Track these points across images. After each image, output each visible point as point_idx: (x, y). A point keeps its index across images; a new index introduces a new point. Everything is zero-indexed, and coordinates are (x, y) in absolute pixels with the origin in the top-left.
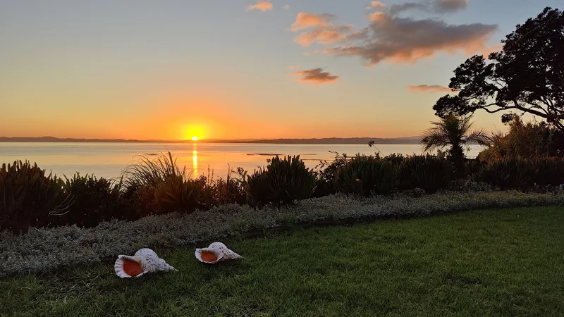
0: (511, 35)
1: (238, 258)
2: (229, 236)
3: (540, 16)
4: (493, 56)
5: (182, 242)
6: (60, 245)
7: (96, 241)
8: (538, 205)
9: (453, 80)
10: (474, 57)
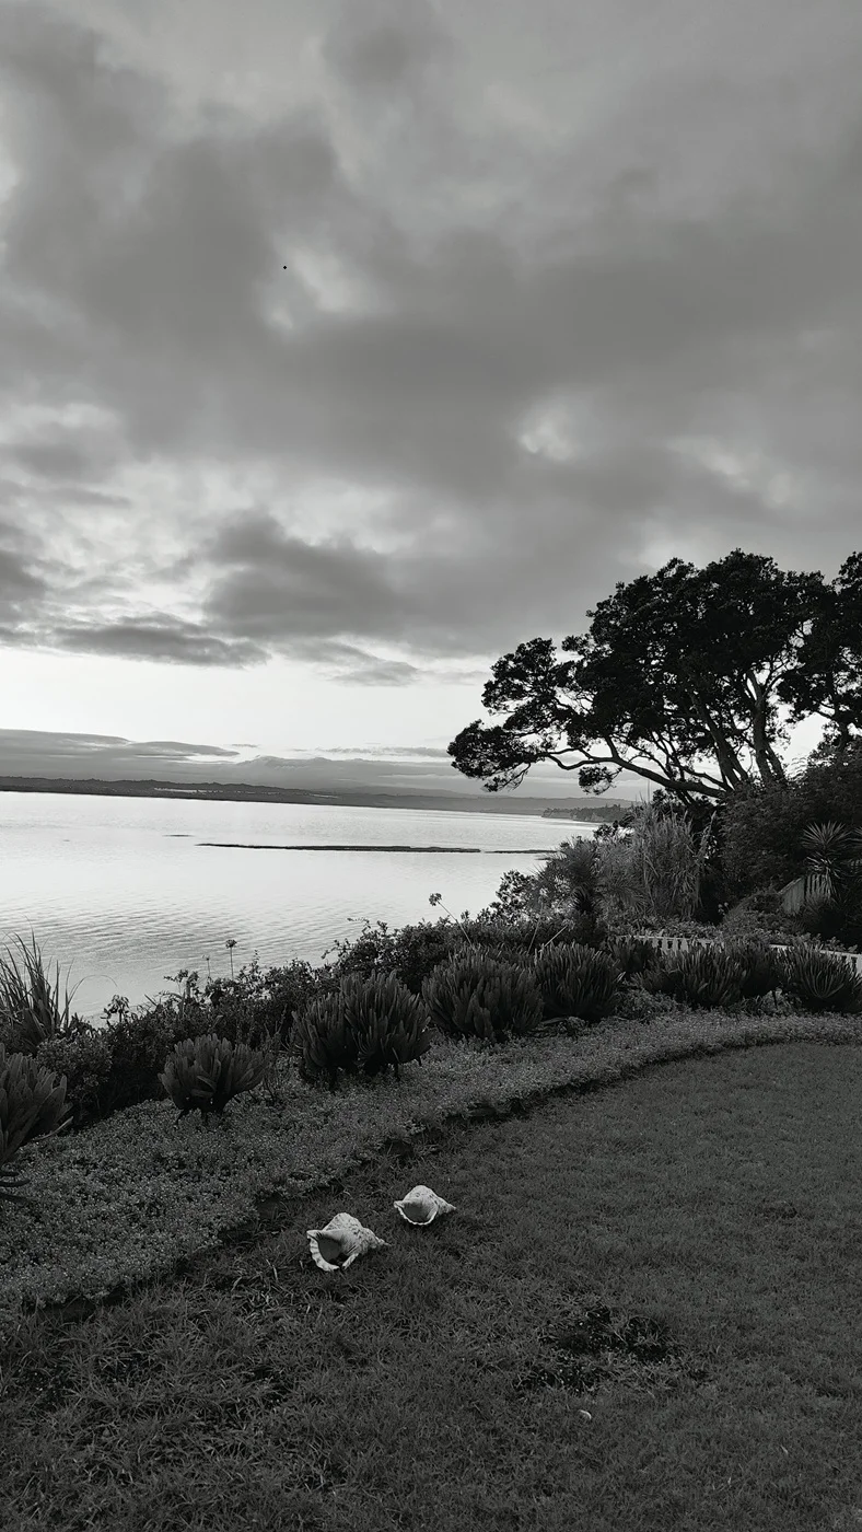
0: (607, 603)
3: (661, 573)
8: (759, 1044)
9: (489, 686)
10: (534, 642)
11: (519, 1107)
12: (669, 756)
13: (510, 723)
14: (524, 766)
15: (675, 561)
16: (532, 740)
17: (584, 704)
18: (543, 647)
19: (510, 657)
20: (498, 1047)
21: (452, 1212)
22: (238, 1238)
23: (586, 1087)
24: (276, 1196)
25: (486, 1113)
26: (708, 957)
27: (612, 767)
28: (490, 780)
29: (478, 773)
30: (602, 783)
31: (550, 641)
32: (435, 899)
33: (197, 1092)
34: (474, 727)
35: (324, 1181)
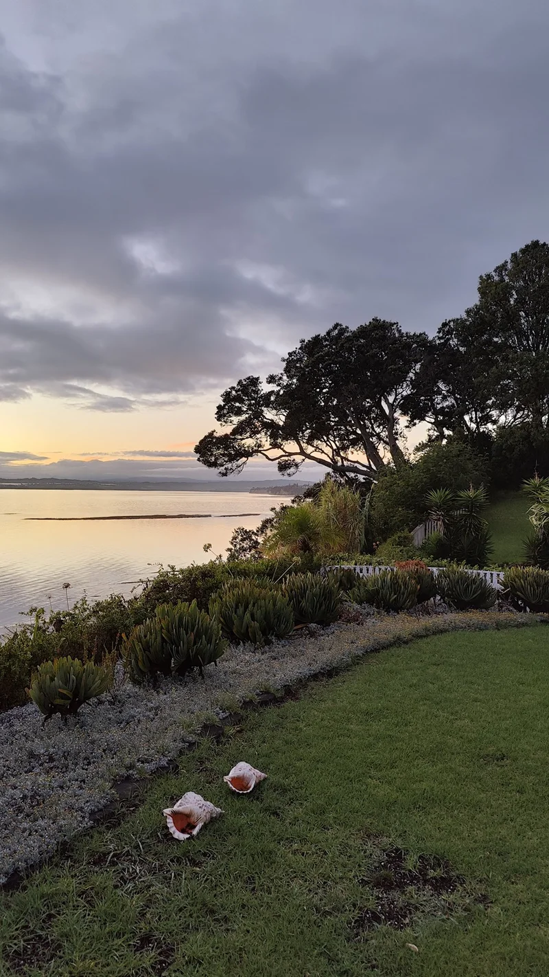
0: (295, 352)
3: (328, 333)
4: (271, 379)
8: (434, 633)
9: (220, 408)
10: (249, 378)
11: (289, 692)
12: (333, 450)
13: (235, 432)
14: (244, 459)
15: (337, 325)
16: (249, 442)
17: (280, 418)
18: (254, 381)
19: (233, 388)
20: (267, 648)
21: (265, 779)
22: (106, 817)
23: (330, 673)
24: (128, 779)
25: (269, 699)
26: (395, 578)
27: (298, 458)
28: (222, 469)
29: (214, 465)
30: (292, 470)
31: (257, 379)
32: (207, 547)
33: (58, 701)
34: (211, 435)
35: (164, 762)
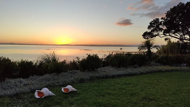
0: (168, 11)
1: (76, 91)
2: (73, 82)
3: (178, 5)
4: (162, 18)
5: (57, 84)
6: (16, 86)
7: (29, 84)
9: (149, 26)
12: (180, 35)
13: (152, 31)
14: (154, 37)
18: (158, 19)
19: (152, 21)
29: (147, 39)
34: (146, 32)
